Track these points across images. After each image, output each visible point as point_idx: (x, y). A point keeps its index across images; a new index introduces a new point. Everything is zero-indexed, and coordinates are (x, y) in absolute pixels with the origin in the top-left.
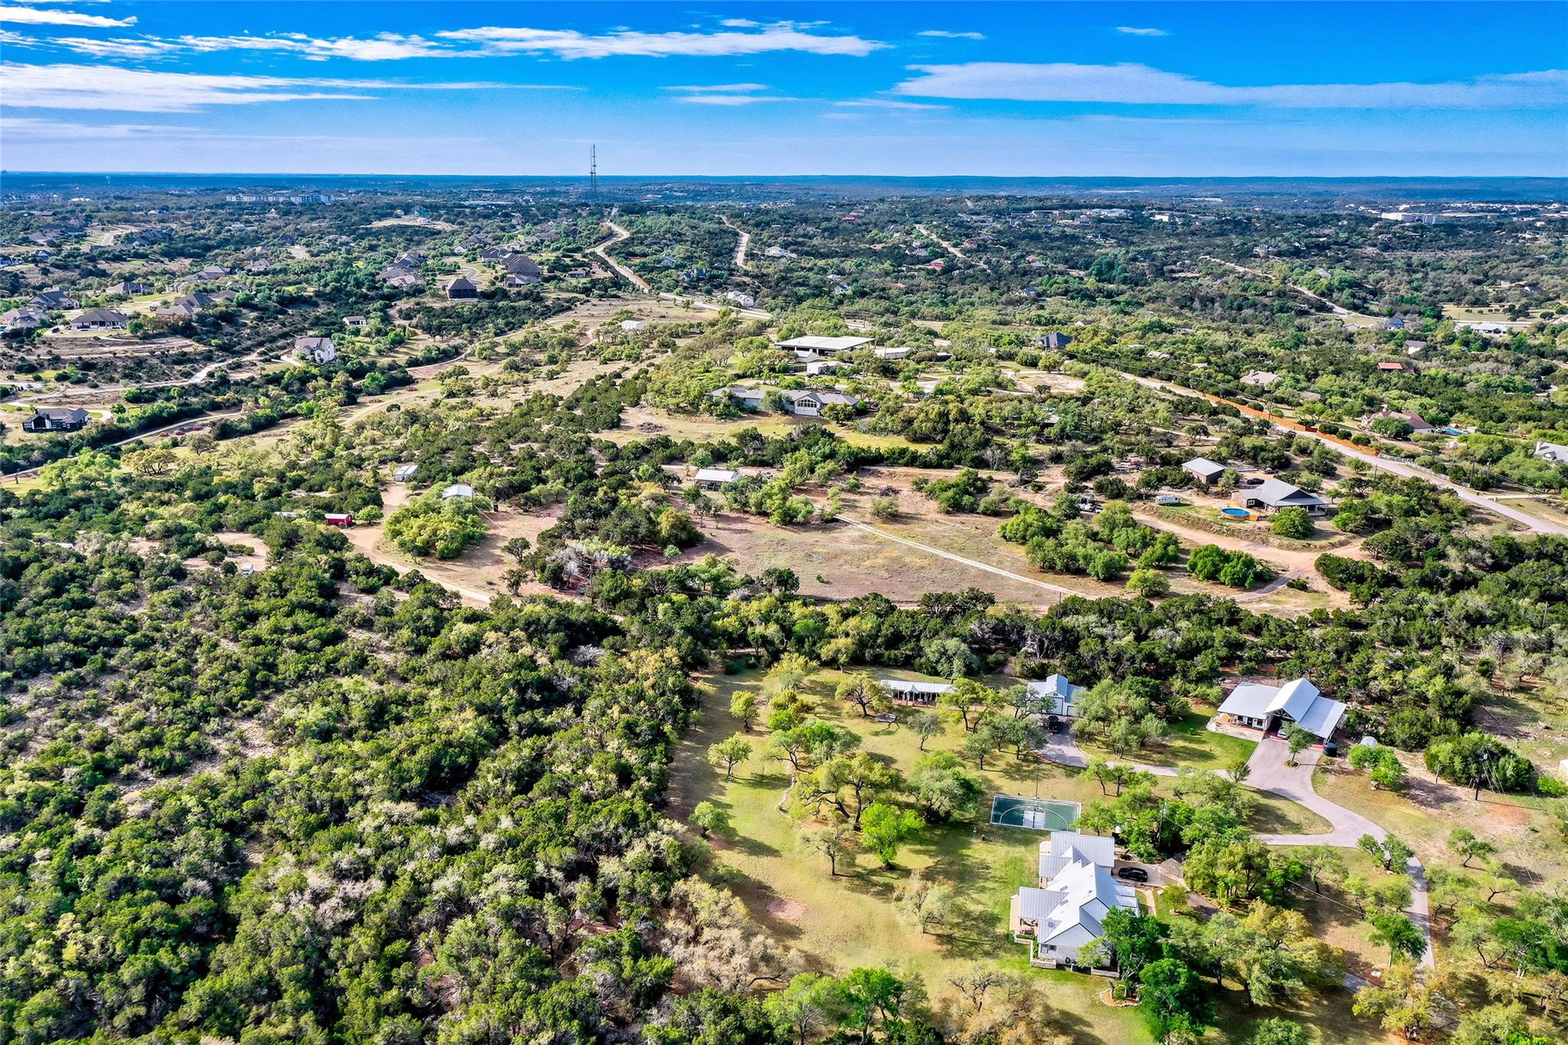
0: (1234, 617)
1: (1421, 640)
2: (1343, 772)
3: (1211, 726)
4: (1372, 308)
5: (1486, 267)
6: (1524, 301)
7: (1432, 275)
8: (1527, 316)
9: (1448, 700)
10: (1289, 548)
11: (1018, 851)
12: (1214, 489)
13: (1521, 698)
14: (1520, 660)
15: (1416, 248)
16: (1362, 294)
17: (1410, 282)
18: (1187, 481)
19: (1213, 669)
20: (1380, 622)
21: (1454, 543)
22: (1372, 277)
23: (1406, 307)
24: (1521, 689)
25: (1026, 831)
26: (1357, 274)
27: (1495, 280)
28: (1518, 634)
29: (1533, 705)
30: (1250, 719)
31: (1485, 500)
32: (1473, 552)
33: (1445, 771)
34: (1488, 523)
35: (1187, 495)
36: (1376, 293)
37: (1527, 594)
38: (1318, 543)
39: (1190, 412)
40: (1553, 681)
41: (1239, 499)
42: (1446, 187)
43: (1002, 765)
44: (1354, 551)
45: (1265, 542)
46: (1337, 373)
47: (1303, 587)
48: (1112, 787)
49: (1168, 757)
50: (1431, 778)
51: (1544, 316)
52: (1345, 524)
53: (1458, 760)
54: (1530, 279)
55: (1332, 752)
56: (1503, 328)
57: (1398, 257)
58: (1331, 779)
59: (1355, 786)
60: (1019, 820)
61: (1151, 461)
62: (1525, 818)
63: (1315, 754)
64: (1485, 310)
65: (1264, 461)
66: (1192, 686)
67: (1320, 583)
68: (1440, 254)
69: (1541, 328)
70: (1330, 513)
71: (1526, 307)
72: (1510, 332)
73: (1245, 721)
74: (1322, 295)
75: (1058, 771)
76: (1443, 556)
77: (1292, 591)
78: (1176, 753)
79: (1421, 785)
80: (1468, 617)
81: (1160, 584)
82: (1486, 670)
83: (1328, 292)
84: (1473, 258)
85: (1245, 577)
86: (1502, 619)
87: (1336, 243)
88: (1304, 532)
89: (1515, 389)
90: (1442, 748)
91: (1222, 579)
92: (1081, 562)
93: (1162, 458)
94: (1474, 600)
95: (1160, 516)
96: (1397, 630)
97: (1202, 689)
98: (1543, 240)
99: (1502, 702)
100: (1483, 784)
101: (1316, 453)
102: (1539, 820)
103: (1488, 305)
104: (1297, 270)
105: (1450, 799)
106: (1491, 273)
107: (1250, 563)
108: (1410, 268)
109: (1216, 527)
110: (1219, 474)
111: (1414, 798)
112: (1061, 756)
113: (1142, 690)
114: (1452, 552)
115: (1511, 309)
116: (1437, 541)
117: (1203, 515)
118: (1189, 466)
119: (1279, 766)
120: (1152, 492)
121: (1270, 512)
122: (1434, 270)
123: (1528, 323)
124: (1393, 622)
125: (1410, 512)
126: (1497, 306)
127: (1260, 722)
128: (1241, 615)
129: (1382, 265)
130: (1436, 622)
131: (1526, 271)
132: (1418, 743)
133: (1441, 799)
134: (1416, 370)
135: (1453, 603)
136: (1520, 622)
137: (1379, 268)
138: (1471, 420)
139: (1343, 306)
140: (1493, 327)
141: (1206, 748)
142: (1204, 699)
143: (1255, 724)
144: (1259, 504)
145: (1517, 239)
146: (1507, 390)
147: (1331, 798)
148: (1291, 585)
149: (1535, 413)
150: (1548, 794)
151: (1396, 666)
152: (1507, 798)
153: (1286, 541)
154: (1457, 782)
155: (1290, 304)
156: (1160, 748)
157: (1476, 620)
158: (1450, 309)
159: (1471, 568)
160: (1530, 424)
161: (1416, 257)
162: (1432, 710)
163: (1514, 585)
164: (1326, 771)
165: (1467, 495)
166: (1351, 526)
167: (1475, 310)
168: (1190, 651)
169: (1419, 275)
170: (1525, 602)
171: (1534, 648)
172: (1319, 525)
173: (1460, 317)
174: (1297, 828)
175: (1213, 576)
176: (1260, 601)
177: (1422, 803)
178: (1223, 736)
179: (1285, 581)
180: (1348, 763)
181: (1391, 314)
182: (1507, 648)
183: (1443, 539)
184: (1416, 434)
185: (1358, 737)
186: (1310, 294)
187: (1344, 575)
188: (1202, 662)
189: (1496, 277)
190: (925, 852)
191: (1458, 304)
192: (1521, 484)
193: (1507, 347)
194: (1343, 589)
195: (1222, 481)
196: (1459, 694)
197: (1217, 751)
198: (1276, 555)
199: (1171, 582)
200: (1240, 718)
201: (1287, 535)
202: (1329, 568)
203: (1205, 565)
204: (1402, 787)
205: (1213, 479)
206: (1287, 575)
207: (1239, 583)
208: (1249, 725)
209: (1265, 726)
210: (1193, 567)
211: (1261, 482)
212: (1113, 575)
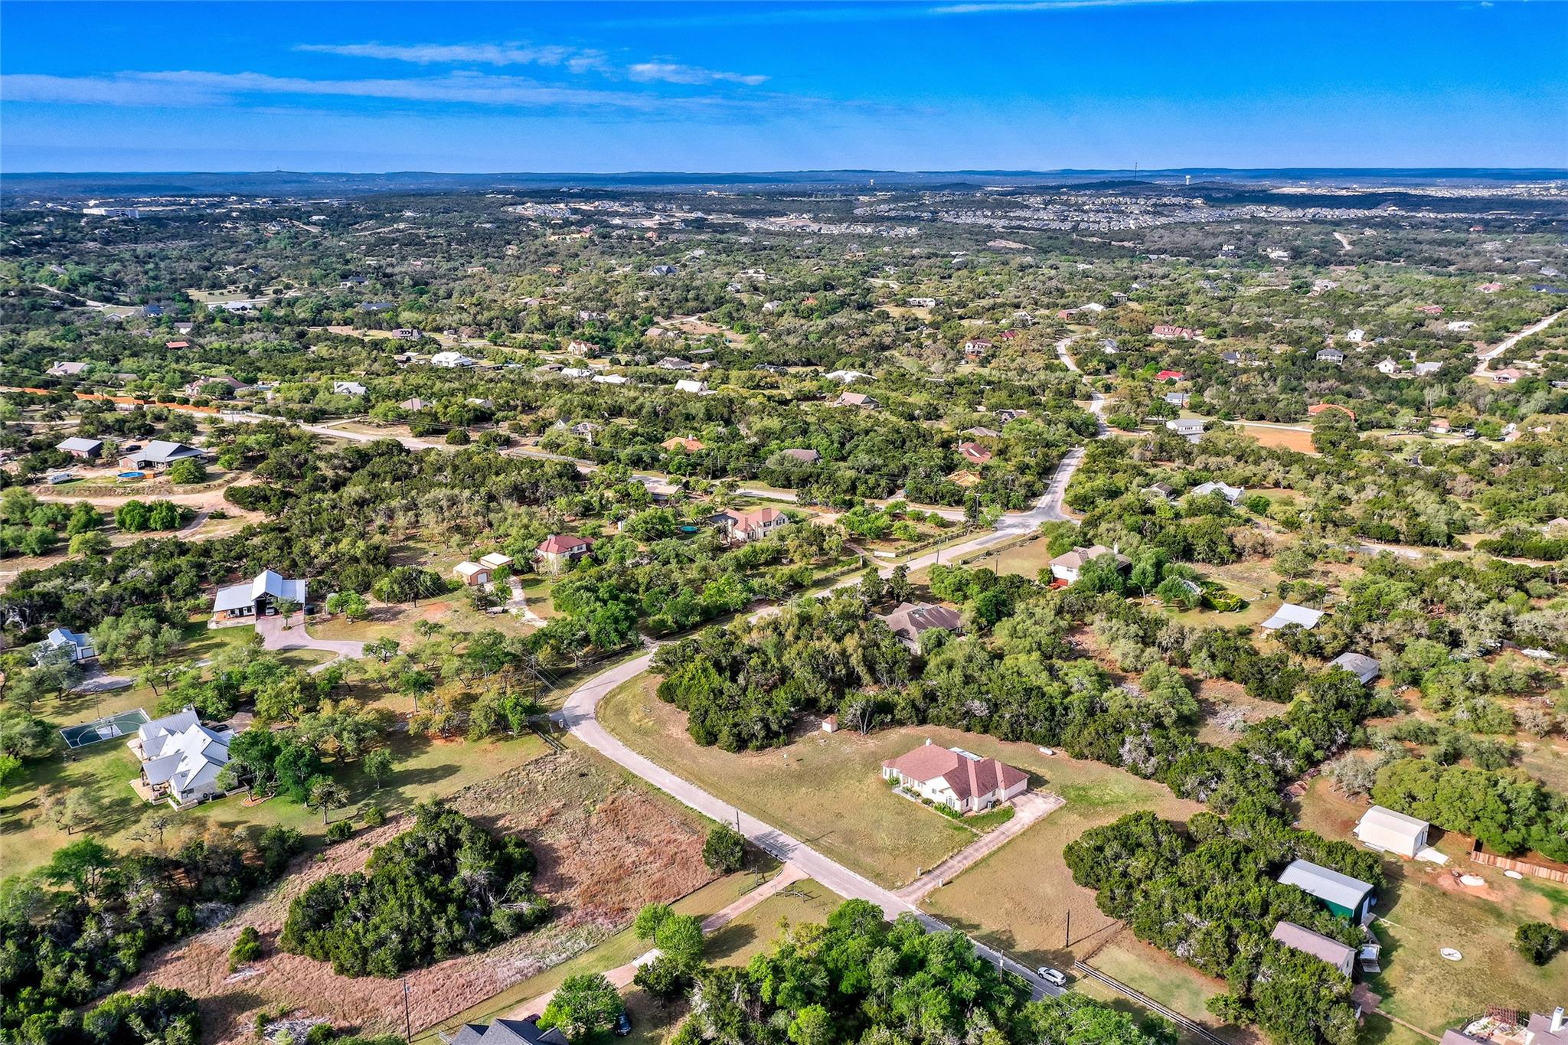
0: (182, 549)
1: (331, 527)
2: (325, 621)
3: (212, 626)
4: (122, 298)
5: (207, 254)
6: (254, 281)
7: (162, 265)
8: (262, 293)
9: (372, 553)
10: (193, 492)
11: (112, 755)
12: (99, 462)
13: (411, 543)
14: (401, 520)
15: (136, 241)
16: (107, 287)
17: (146, 273)
18: (69, 459)
19: (192, 585)
20: (297, 523)
21: (320, 458)
22: (107, 271)
23: (157, 294)
24: (408, 539)
25: (107, 742)
26: (90, 268)
27: (220, 266)
28: (394, 503)
29: (419, 545)
30: (241, 610)
31: (318, 429)
32: (336, 461)
33: (391, 597)
34: (331, 443)
35: (74, 471)
36: (119, 284)
37: (384, 480)
38: (216, 483)
39: (29, 405)
40: (427, 526)
41: (130, 464)
42: (121, 183)
43: (49, 710)
44: (246, 481)
45: (170, 492)
46: (134, 355)
47: (222, 516)
48: (162, 690)
49: (195, 656)
50: (383, 605)
51: (275, 292)
52: (230, 464)
53: (396, 587)
54: (249, 262)
55: (310, 612)
56: (248, 306)
57: (123, 249)
58: (319, 627)
59: (337, 626)
60: (97, 737)
61: (20, 451)
62: (448, 607)
63: (300, 617)
64: (225, 291)
65: (131, 430)
66: (182, 603)
67: (234, 510)
68: (161, 245)
69: (278, 302)
70: (213, 460)
71: (257, 286)
72: (254, 308)
73: (237, 612)
74: (67, 290)
75: (105, 696)
76: (316, 469)
77: (215, 521)
78: (195, 652)
79: (379, 611)
80: (356, 503)
81: (101, 542)
82: (384, 530)
83: (73, 287)
84: (191, 247)
85: (173, 519)
86: (377, 498)
87: (54, 240)
88: (199, 477)
89: (288, 351)
90: (383, 584)
91: (153, 526)
92: (11, 544)
93: (30, 445)
94: (353, 491)
95: (60, 493)
96: (312, 525)
97: (191, 602)
98: (243, 230)
99: (401, 549)
100: (416, 597)
101: (171, 417)
102: (455, 605)
103: (225, 287)
104: (28, 269)
105: (400, 612)
106: (213, 260)
107: (171, 508)
108: (139, 261)
109: (121, 490)
110: (100, 447)
111: (378, 619)
112: (100, 685)
113: (146, 614)
114: (321, 464)
115: (246, 289)
116: (306, 461)
117: (100, 483)
118: (63, 446)
119: (278, 633)
120: (40, 475)
121: (161, 468)
122: (162, 260)
123: (266, 299)
124: (306, 518)
125: (276, 444)
126: (232, 288)
127: (249, 609)
128: (188, 546)
129: (110, 257)
130: (336, 511)
131: (242, 256)
132: (365, 587)
133: (395, 615)
134: (201, 346)
135: (341, 497)
136: (390, 496)
137: (109, 261)
138: (271, 376)
139: (94, 299)
140: (239, 305)
141: (218, 640)
142: (196, 610)
143: (245, 613)
144: (148, 464)
145: (221, 229)
146: (281, 351)
147: (325, 638)
148: (212, 517)
149: (312, 365)
150: (456, 589)
151: (327, 544)
152: (433, 600)
153: (189, 487)
154: (400, 601)
155: (41, 301)
156: (182, 653)
157: (361, 503)
158: (194, 294)
159: (340, 472)
160: (317, 373)
161: (141, 249)
162: (364, 564)
163: (374, 476)
164: (313, 624)
165: (307, 428)
166: (235, 464)
167: (217, 292)
168: (166, 579)
169: (151, 266)
170: (386, 484)
171: (407, 509)
172: (210, 469)
173: (208, 300)
174: (315, 663)
175: (144, 526)
176: (193, 535)
177: (385, 620)
178: (225, 629)
179: (205, 516)
180: (325, 615)
181: (144, 302)
182: (391, 515)
183: (310, 457)
184: (238, 392)
185: (323, 598)
186: (54, 290)
187: (250, 499)
188: (181, 583)
189: (220, 263)
190: (25, 789)
191: (199, 289)
192: (337, 415)
193: (259, 320)
194: (254, 510)
195: (104, 453)
196: (377, 548)
197: (227, 639)
198: (184, 498)
199: (110, 538)
200: (233, 612)
201: (188, 482)
202: (236, 496)
203: (133, 519)
204: (369, 616)
205: (96, 452)
206: (204, 511)
207: (169, 525)
208: (241, 614)
209: (254, 611)
210: (122, 523)
211: (139, 448)
212: (48, 547)
